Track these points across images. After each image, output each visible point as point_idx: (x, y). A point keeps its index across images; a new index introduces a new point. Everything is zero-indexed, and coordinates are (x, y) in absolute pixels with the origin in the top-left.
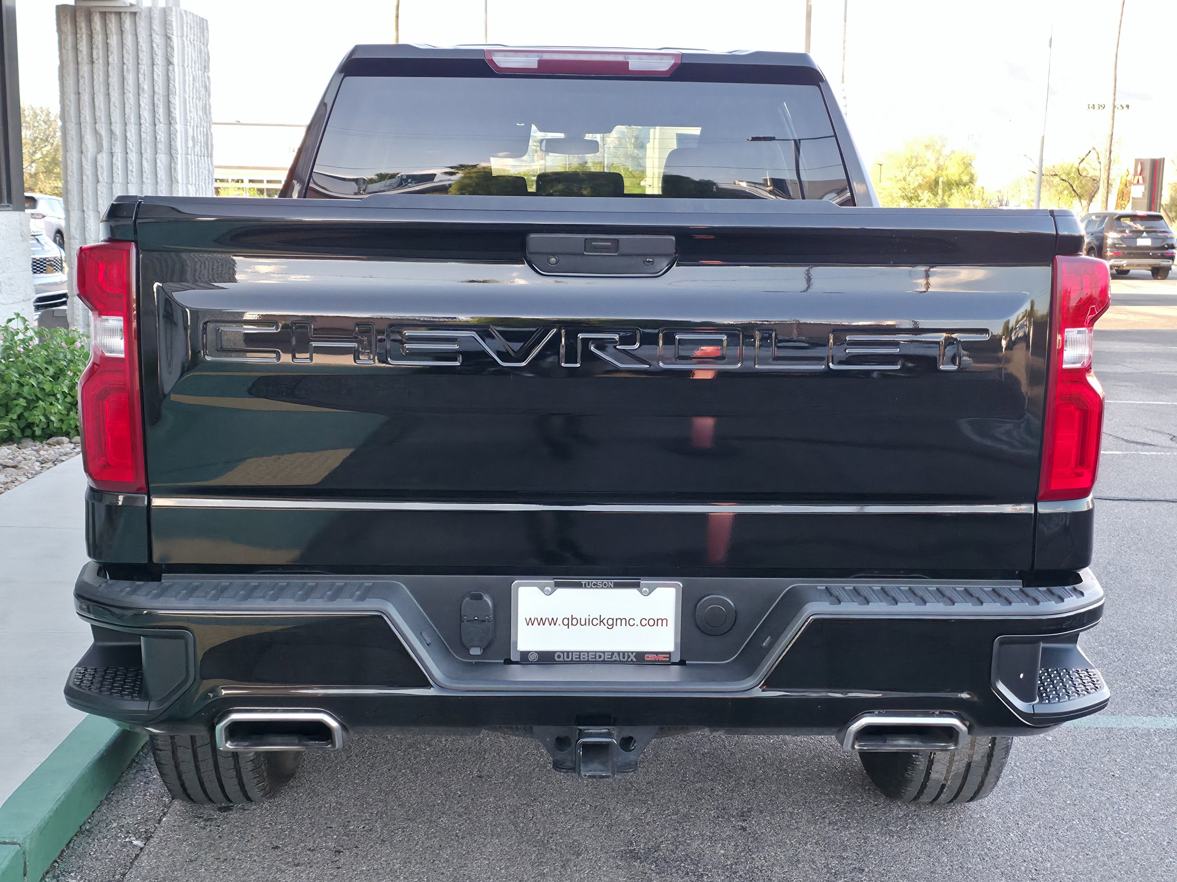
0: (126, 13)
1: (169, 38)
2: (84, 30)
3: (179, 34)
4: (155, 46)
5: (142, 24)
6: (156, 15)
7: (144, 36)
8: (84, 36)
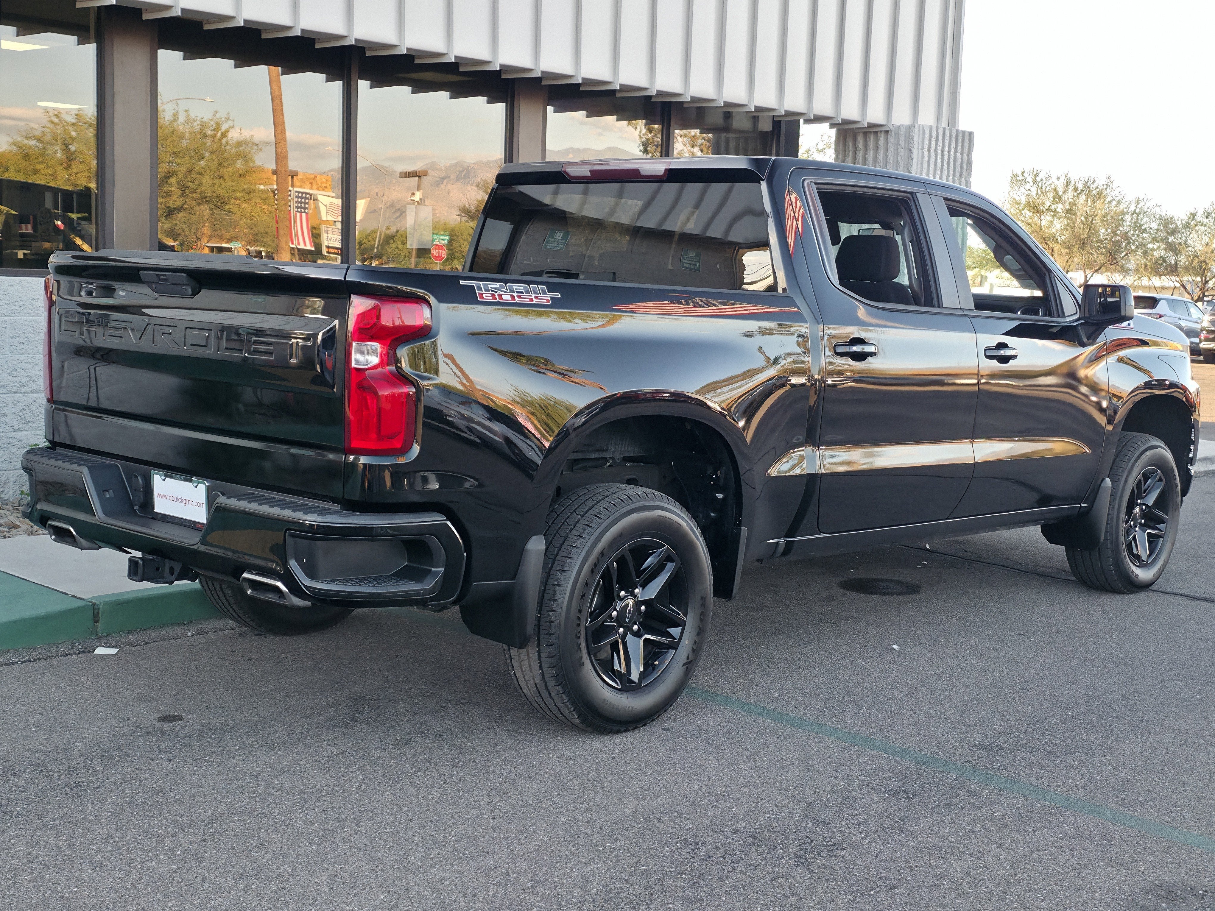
0: (881, 132)
1: (911, 150)
2: (851, 148)
3: (920, 147)
4: (899, 158)
5: (892, 140)
6: (902, 132)
7: (893, 150)
8: (850, 153)
